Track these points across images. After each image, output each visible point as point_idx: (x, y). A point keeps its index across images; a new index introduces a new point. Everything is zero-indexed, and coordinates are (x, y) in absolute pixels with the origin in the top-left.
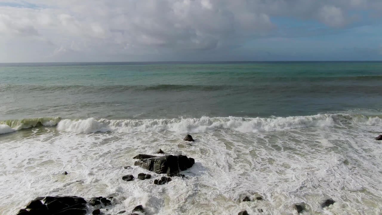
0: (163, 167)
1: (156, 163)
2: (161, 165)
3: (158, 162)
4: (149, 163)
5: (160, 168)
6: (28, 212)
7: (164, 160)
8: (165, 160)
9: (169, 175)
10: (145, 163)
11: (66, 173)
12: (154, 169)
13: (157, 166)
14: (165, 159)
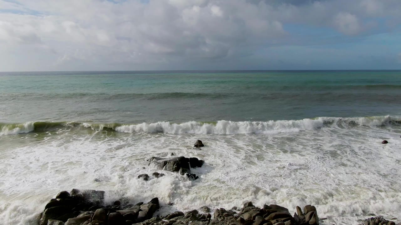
2: (173, 165)
3: (170, 162)
5: (173, 169)
6: (58, 201)
9: (182, 174)
12: (167, 170)
13: (170, 167)
14: (177, 160)
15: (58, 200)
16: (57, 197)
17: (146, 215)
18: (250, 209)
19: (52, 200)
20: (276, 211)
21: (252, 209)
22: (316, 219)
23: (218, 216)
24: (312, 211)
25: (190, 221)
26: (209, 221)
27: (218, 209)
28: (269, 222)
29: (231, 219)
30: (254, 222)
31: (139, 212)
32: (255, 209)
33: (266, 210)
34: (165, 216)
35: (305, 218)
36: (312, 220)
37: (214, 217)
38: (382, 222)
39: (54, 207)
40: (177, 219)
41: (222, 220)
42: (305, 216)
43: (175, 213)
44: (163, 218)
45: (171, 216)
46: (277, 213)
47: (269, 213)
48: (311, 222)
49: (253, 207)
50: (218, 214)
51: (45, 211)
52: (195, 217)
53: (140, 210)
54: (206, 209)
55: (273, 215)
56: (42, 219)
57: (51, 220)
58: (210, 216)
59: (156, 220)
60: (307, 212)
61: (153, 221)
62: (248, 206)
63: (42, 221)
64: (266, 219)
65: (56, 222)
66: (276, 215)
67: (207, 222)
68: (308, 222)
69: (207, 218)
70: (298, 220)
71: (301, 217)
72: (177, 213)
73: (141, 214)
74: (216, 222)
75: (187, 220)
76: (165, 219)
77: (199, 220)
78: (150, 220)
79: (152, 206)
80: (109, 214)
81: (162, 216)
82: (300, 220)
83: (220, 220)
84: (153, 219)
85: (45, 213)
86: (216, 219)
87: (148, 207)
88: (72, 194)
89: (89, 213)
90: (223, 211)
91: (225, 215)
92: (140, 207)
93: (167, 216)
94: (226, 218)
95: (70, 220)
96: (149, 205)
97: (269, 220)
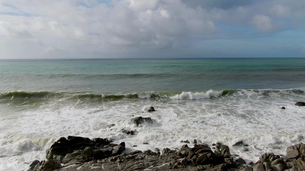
2: (135, 122)
14: (137, 119)
15: (59, 142)
16: (58, 141)
17: (117, 152)
18: (186, 149)
19: (55, 142)
20: (202, 148)
21: (187, 148)
22: (228, 154)
23: (164, 153)
24: (226, 149)
25: (146, 155)
26: (159, 155)
27: (165, 149)
28: (197, 154)
29: (173, 154)
30: (188, 155)
31: (112, 150)
32: (189, 149)
33: (196, 148)
34: (130, 153)
35: (221, 153)
36: (226, 154)
37: (162, 154)
38: (271, 156)
39: (56, 147)
40: (138, 155)
41: (167, 155)
42: (221, 152)
43: (136, 151)
44: (128, 154)
45: (134, 153)
46: (203, 149)
47: (198, 149)
48: (225, 155)
49: (188, 148)
50: (165, 151)
51: (51, 150)
52: (150, 153)
53: (113, 150)
54: (157, 150)
55: (200, 150)
56: (49, 155)
57: (55, 155)
58: (159, 153)
59: (124, 155)
60: (223, 150)
61: (122, 156)
62: (185, 147)
63: (49, 156)
64: (196, 153)
65: (58, 156)
66: (202, 150)
67: (158, 156)
68: (223, 155)
69: (158, 154)
70: (217, 154)
71: (219, 153)
72: (138, 151)
73: (114, 152)
74: (163, 156)
75: (145, 155)
76: (130, 155)
77: (153, 155)
78: (120, 155)
79: (121, 147)
80: (94, 151)
81: (128, 153)
82: (218, 154)
83: (166, 154)
84: (122, 154)
85: (51, 151)
86: (163, 154)
87: (119, 147)
88: (68, 139)
89: (80, 151)
90: (168, 149)
91: (170, 152)
92: (113, 148)
93: (131, 153)
94: (170, 154)
95: (68, 154)
96: (119, 146)
97: (198, 153)
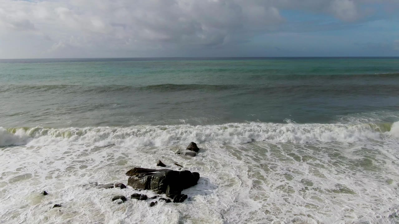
0: (161, 185)
1: (153, 180)
2: (159, 182)
3: (155, 179)
4: (144, 180)
5: (159, 187)
7: (163, 177)
8: (165, 176)
9: (169, 195)
10: (141, 179)
11: (45, 193)
12: (151, 187)
13: (155, 184)
